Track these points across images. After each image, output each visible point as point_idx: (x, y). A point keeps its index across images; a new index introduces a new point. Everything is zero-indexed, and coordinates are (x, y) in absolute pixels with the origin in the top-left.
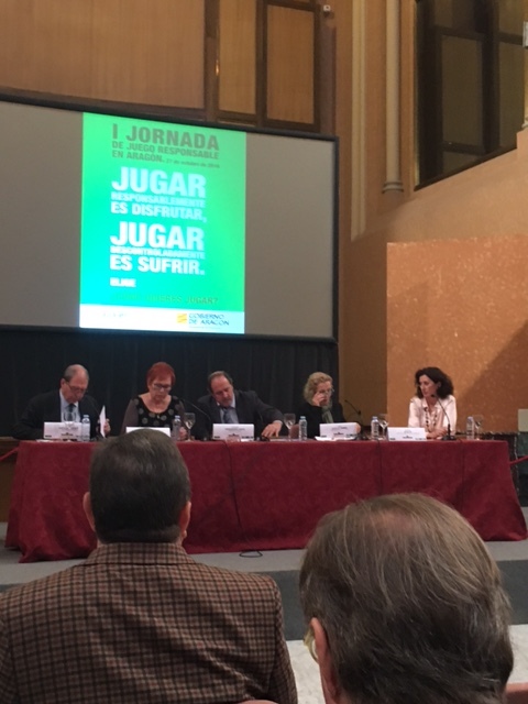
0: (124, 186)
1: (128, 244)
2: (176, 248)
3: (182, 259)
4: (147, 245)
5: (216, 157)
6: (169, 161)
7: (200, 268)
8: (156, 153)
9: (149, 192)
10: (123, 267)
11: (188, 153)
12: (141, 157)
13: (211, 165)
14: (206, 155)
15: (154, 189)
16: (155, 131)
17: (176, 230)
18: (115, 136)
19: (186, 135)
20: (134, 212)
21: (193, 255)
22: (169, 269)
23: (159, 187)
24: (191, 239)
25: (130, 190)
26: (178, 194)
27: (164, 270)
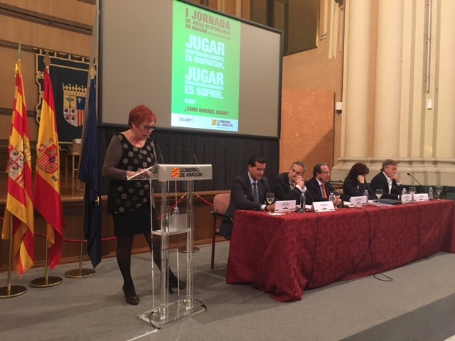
0: (190, 46)
1: (192, 80)
2: (212, 83)
3: (215, 89)
4: (200, 81)
5: (229, 34)
6: (210, 33)
7: (222, 95)
8: (204, 28)
9: (201, 51)
10: (190, 93)
11: (217, 30)
12: (198, 30)
13: (227, 38)
14: (225, 32)
15: (203, 49)
16: (204, 14)
17: (212, 73)
18: (187, 16)
19: (217, 19)
20: (195, 62)
21: (219, 87)
22: (209, 95)
23: (205, 48)
24: (218, 79)
25: (193, 49)
26: (213, 53)
27: (207, 96)
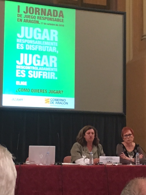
0: (22, 36)
1: (24, 64)
2: (45, 66)
3: (47, 71)
4: (32, 65)
5: (62, 21)
6: (42, 23)
7: (56, 76)
8: (36, 20)
9: (33, 39)
10: (22, 76)
11: (50, 19)
12: (30, 21)
13: (60, 25)
14: (58, 20)
15: (36, 38)
16: (36, 8)
17: (45, 57)
18: (19, 11)
19: (49, 10)
20: (27, 49)
21: (52, 69)
22: (42, 76)
23: (37, 36)
24: (51, 61)
25: (25, 38)
26: (46, 40)
27: (39, 77)
